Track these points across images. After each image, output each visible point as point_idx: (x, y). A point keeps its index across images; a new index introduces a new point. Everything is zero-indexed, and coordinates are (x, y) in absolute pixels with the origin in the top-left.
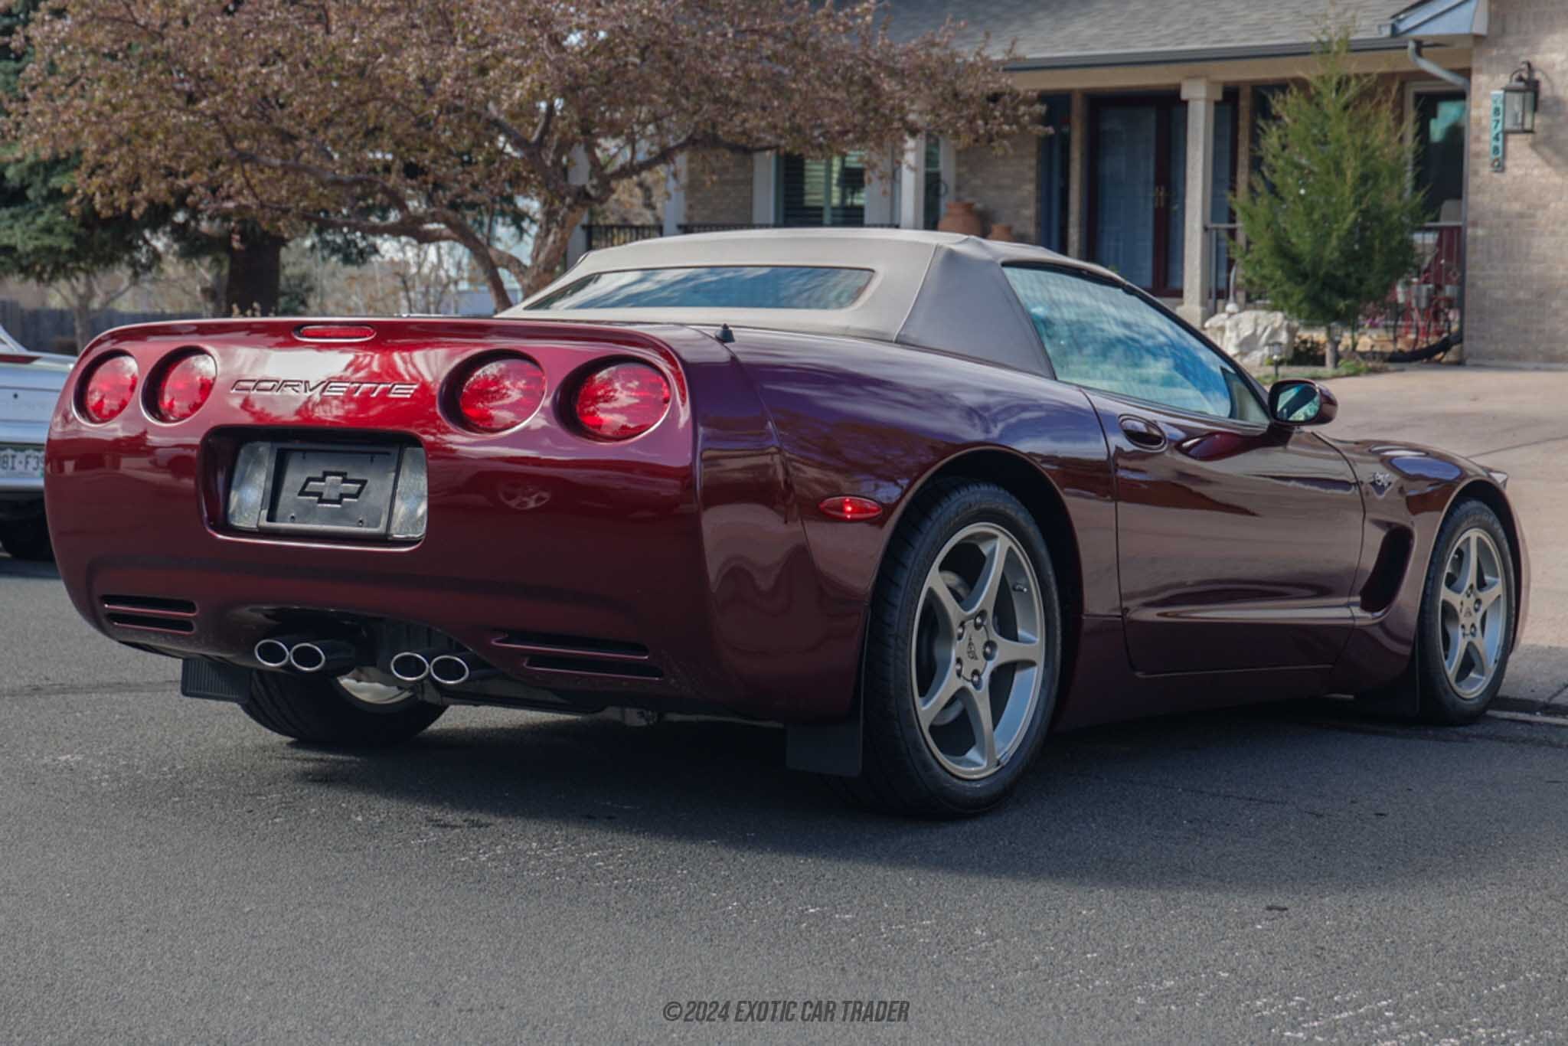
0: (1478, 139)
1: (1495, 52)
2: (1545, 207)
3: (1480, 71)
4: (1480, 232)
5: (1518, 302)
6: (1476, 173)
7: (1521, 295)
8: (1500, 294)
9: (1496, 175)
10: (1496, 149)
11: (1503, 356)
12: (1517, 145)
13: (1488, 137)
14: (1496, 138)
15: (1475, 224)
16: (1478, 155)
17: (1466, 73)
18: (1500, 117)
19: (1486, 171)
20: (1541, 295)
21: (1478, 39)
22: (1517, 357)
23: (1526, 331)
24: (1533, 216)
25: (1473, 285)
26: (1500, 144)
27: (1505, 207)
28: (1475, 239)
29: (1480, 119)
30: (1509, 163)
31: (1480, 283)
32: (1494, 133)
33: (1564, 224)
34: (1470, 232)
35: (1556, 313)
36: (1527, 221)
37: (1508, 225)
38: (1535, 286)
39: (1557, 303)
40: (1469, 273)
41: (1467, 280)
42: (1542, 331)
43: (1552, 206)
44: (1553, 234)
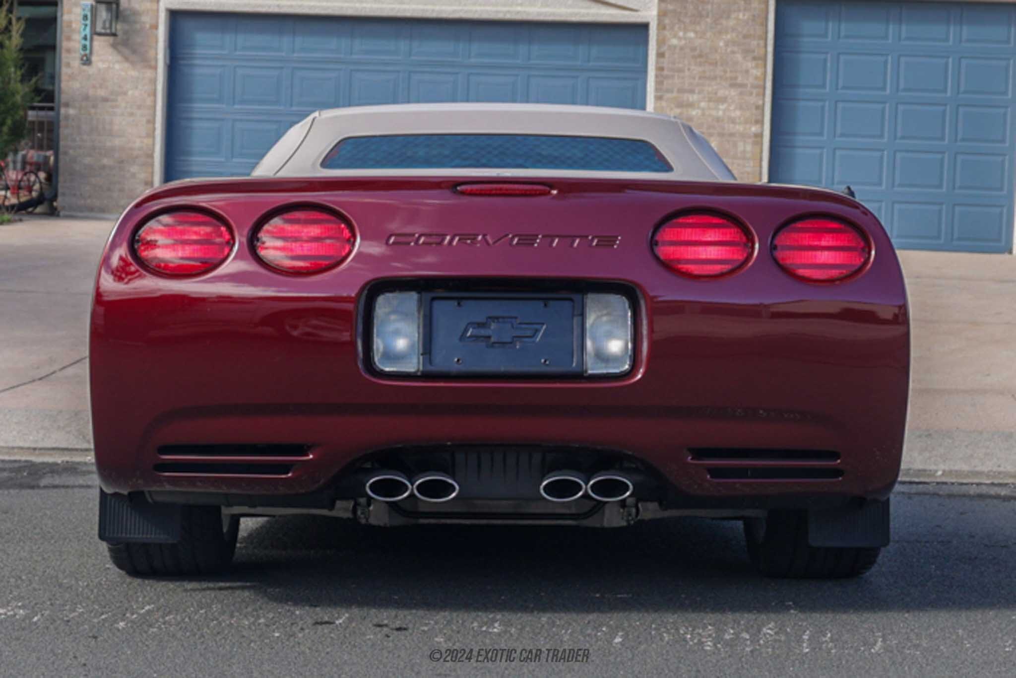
0: (69, 39)
2: (125, 93)
4: (71, 111)
5: (104, 167)
6: (68, 65)
7: (105, 161)
8: (88, 160)
9: (85, 67)
10: (85, 47)
11: (91, 209)
12: (100, 44)
13: (78, 37)
14: (85, 38)
15: (67, 105)
16: (69, 51)
18: (88, 22)
19: (76, 63)
20: (122, 162)
22: (102, 210)
23: (109, 190)
24: (116, 100)
25: (66, 153)
26: (88, 43)
27: (91, 92)
28: (67, 117)
29: (71, 22)
30: (94, 58)
31: (71, 152)
32: (83, 35)
33: (139, 107)
34: (63, 111)
35: (134, 175)
36: (109, 104)
37: (94, 107)
38: (117, 155)
39: (134, 169)
40: (62, 143)
41: (61, 149)
42: (121, 190)
43: (130, 93)
44: (132, 114)
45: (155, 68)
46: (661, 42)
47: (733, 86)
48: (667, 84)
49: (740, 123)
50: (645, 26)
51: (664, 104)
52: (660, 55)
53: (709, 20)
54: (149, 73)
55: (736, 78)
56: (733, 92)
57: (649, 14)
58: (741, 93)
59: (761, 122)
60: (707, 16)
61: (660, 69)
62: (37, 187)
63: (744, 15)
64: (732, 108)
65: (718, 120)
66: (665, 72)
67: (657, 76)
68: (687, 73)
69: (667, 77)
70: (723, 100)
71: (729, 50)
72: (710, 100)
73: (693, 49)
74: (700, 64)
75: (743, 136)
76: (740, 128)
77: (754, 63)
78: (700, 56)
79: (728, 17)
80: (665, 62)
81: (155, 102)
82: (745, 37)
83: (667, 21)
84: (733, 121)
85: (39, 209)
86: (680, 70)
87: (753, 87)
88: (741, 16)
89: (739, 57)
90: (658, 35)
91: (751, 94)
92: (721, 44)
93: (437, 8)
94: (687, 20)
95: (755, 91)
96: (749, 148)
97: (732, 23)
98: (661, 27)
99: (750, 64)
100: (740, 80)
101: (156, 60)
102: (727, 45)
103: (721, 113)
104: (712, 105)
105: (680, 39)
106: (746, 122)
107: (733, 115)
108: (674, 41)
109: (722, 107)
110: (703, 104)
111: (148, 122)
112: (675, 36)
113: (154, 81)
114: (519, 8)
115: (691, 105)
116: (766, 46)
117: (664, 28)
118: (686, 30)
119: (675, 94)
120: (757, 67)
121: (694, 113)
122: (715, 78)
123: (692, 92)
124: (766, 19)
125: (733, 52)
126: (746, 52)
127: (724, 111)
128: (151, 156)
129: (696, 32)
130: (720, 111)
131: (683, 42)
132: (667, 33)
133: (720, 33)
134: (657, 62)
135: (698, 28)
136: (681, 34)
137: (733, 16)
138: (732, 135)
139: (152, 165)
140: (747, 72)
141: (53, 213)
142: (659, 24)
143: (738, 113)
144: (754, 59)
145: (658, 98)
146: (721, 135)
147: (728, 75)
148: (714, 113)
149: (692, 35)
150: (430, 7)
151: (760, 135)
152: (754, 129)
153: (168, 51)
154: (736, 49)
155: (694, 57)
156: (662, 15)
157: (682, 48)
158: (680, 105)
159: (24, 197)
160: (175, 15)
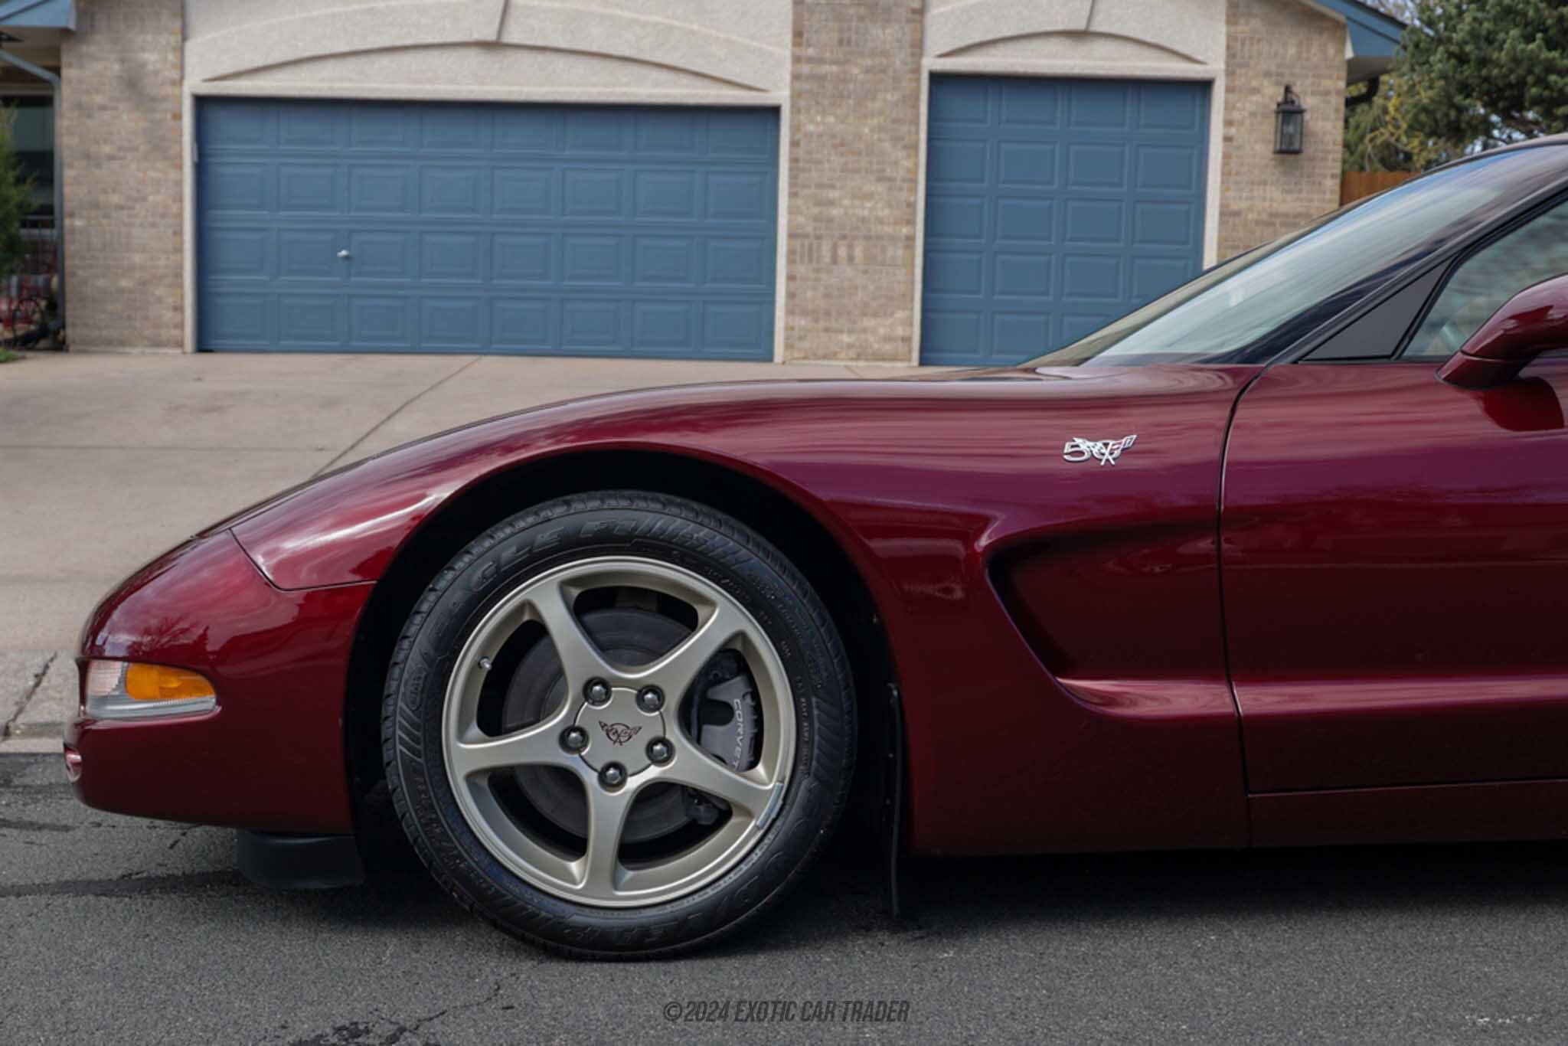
0: (70, 132)
1: (84, 48)
2: (144, 199)
3: (70, 65)
4: (79, 223)
5: (122, 291)
7: (124, 283)
8: (101, 283)
11: (109, 342)
15: (72, 215)
16: (71, 147)
17: (57, 70)
20: (145, 283)
21: (66, 32)
22: (122, 343)
23: (129, 318)
24: (132, 208)
25: (74, 274)
27: (102, 198)
28: (73, 230)
31: (80, 273)
33: (163, 216)
34: (67, 222)
35: (159, 300)
36: (125, 212)
37: (107, 216)
38: (138, 275)
39: (160, 291)
40: (68, 262)
41: (68, 270)
42: (146, 318)
43: (151, 198)
44: (153, 225)
45: (180, 167)
46: (795, 128)
47: (879, 179)
48: (802, 176)
49: (889, 224)
50: (774, 111)
51: (800, 202)
52: (794, 144)
53: (851, 102)
54: (173, 175)
55: (884, 170)
56: (881, 188)
57: (780, 95)
58: (890, 189)
59: (911, 222)
60: (849, 97)
61: (794, 160)
62: (37, 317)
63: (892, 95)
64: (880, 205)
65: (864, 220)
66: (801, 165)
67: (791, 169)
68: (827, 165)
69: (804, 170)
70: (870, 196)
71: (876, 137)
72: (854, 197)
73: (834, 136)
74: (842, 155)
75: (893, 239)
76: (888, 229)
77: (904, 153)
78: (842, 144)
79: (874, 99)
80: (800, 153)
81: (181, 209)
82: (894, 121)
83: (802, 103)
84: (880, 221)
85: (43, 343)
86: (819, 162)
87: (904, 180)
88: (889, 97)
89: (887, 145)
90: (792, 120)
91: (901, 189)
92: (866, 130)
93: (526, 89)
94: (826, 102)
95: (906, 186)
96: (900, 252)
97: (878, 104)
98: (796, 110)
99: (900, 154)
100: (888, 173)
101: (180, 156)
102: (872, 131)
103: (866, 213)
104: (857, 202)
105: (817, 124)
106: (896, 223)
107: (880, 214)
108: (811, 128)
109: (868, 205)
110: (846, 202)
111: (175, 233)
112: (812, 121)
113: (179, 183)
114: (624, 89)
115: (831, 203)
116: (917, 133)
117: (799, 111)
118: (824, 113)
119: (813, 190)
120: (908, 157)
121: (835, 212)
122: (858, 171)
123: (833, 187)
124: (917, 99)
125: (879, 140)
126: (896, 139)
127: (871, 209)
128: (179, 275)
129: (836, 117)
130: (865, 209)
131: (821, 129)
132: (802, 118)
133: (865, 116)
134: (791, 153)
135: (839, 111)
136: (819, 119)
137: (880, 96)
138: (879, 238)
139: (181, 286)
140: (896, 163)
141: (60, 346)
142: (792, 107)
143: (887, 212)
144: (905, 147)
145: (793, 195)
146: (867, 238)
147: (875, 167)
148: (859, 212)
149: (831, 119)
150: (515, 88)
151: (910, 239)
152: (905, 231)
153: (195, 146)
154: (883, 136)
155: (835, 146)
156: (796, 96)
157: (820, 135)
158: (818, 203)
159: (22, 329)
160: (202, 102)
